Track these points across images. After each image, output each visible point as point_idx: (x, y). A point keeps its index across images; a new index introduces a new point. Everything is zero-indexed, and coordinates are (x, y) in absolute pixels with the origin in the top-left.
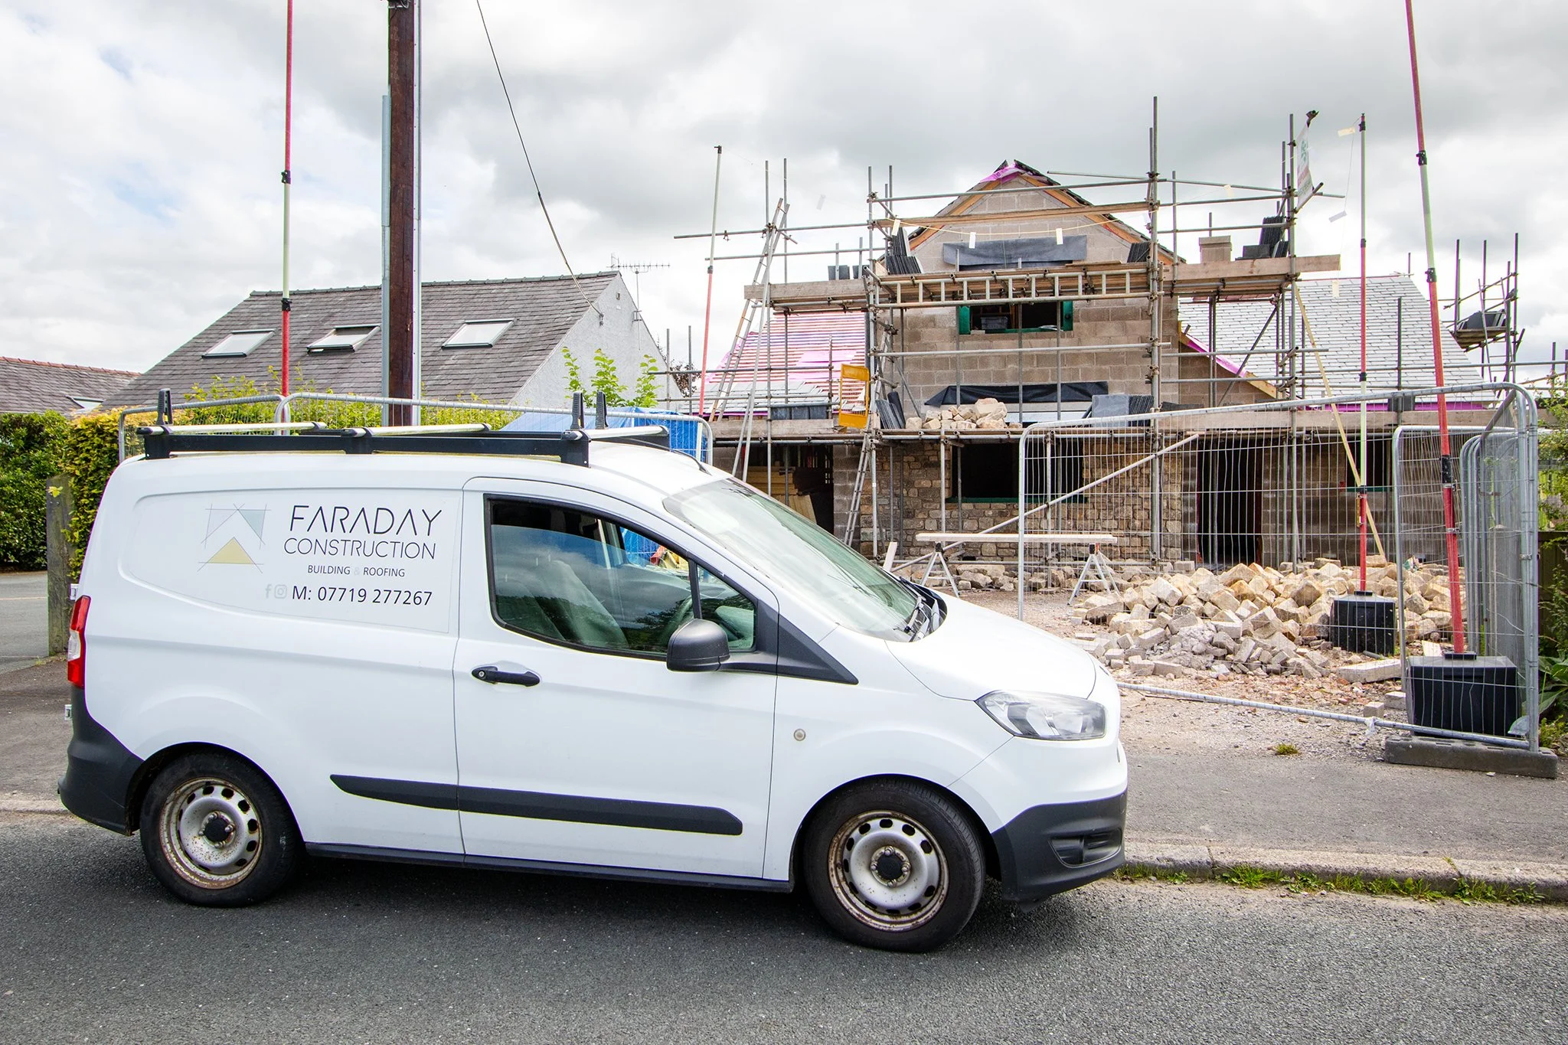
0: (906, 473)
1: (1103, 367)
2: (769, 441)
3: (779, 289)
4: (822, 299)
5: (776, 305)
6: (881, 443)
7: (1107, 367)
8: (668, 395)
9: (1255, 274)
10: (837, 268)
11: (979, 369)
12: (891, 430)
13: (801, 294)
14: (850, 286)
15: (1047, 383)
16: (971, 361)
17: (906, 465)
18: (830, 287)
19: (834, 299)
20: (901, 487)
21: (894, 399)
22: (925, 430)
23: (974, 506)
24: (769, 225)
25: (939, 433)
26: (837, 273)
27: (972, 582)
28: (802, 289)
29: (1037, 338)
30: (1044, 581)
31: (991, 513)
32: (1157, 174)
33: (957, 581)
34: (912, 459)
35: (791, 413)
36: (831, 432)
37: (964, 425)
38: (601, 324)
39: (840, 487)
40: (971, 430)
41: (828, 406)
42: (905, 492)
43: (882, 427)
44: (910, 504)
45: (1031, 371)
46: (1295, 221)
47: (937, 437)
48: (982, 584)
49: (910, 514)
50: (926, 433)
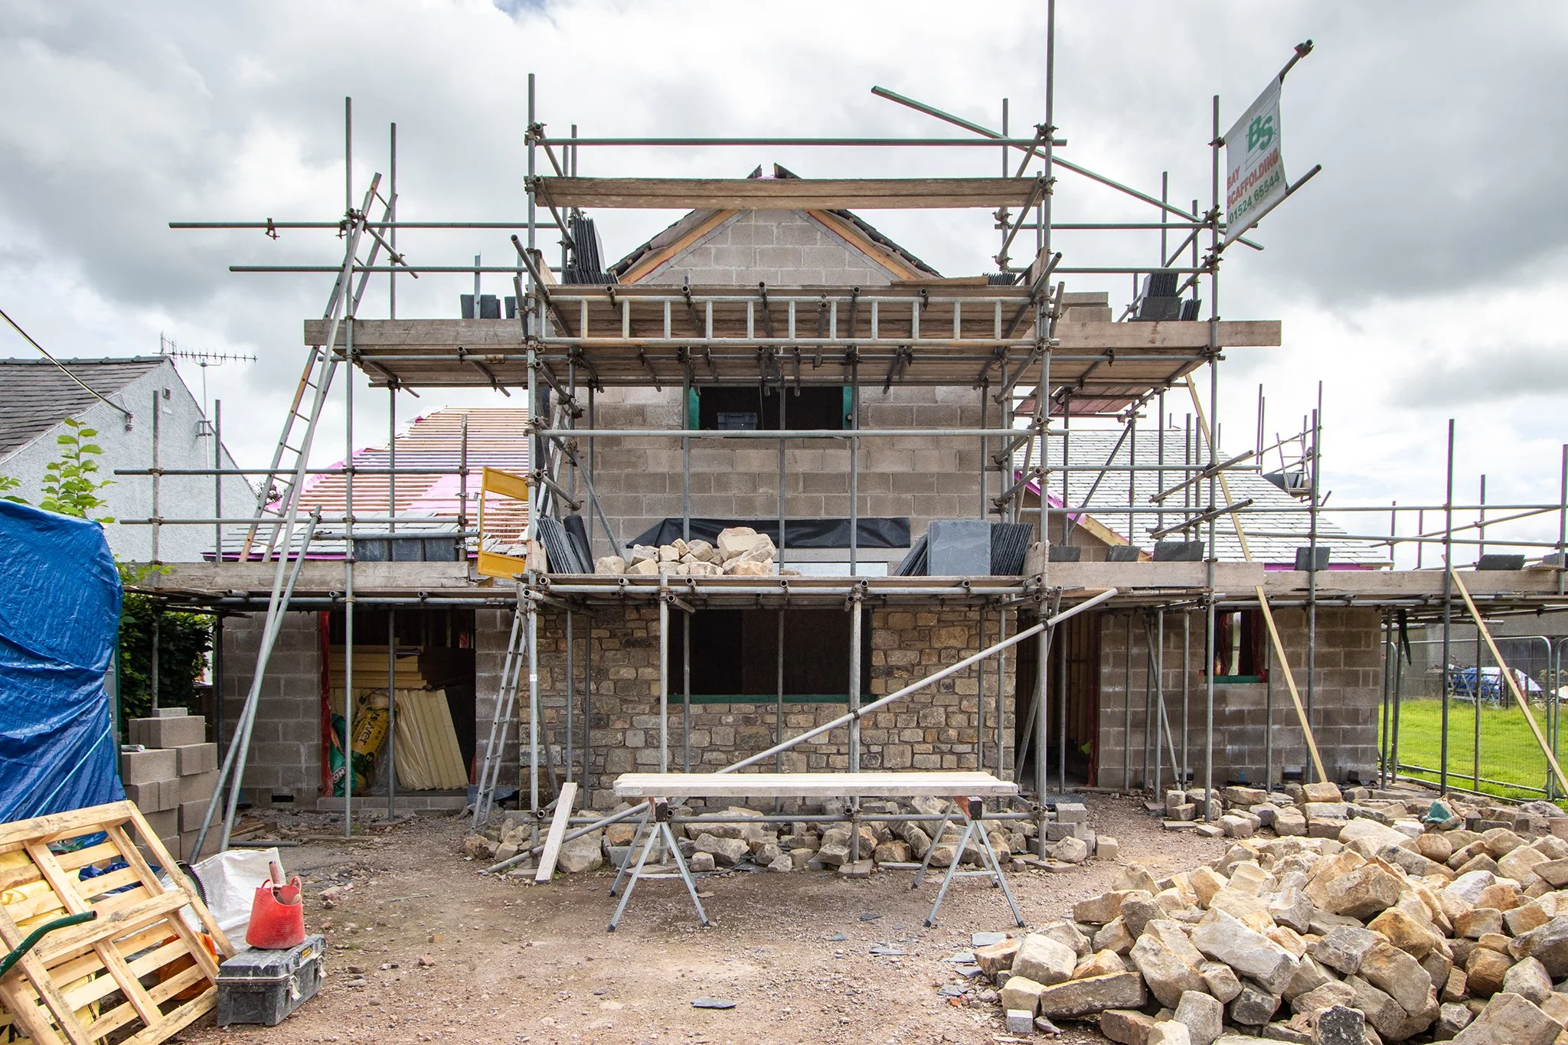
0: (595, 657)
1: (903, 496)
2: (349, 599)
3: (369, 330)
4: (449, 352)
5: (364, 357)
6: (547, 599)
7: (909, 496)
8: (155, 511)
9: (1158, 344)
10: (477, 299)
11: (713, 493)
12: (567, 575)
13: (410, 340)
14: (499, 330)
15: (818, 518)
16: (702, 482)
17: (596, 643)
18: (462, 330)
19: (470, 352)
20: (587, 679)
21: (575, 527)
22: (630, 576)
23: (705, 709)
24: (351, 214)
25: (657, 582)
26: (477, 308)
27: (716, 856)
28: (413, 331)
29: (804, 448)
30: (846, 851)
31: (730, 719)
32: (1053, 129)
33: (688, 852)
34: (605, 633)
35: (390, 550)
36: (463, 583)
37: (700, 570)
38: (128, 428)
39: (486, 679)
40: (715, 577)
41: (460, 539)
42: (593, 687)
43: (550, 570)
44: (602, 706)
45: (794, 499)
46: (1219, 264)
47: (653, 588)
48: (734, 857)
49: (600, 722)
50: (632, 582)
